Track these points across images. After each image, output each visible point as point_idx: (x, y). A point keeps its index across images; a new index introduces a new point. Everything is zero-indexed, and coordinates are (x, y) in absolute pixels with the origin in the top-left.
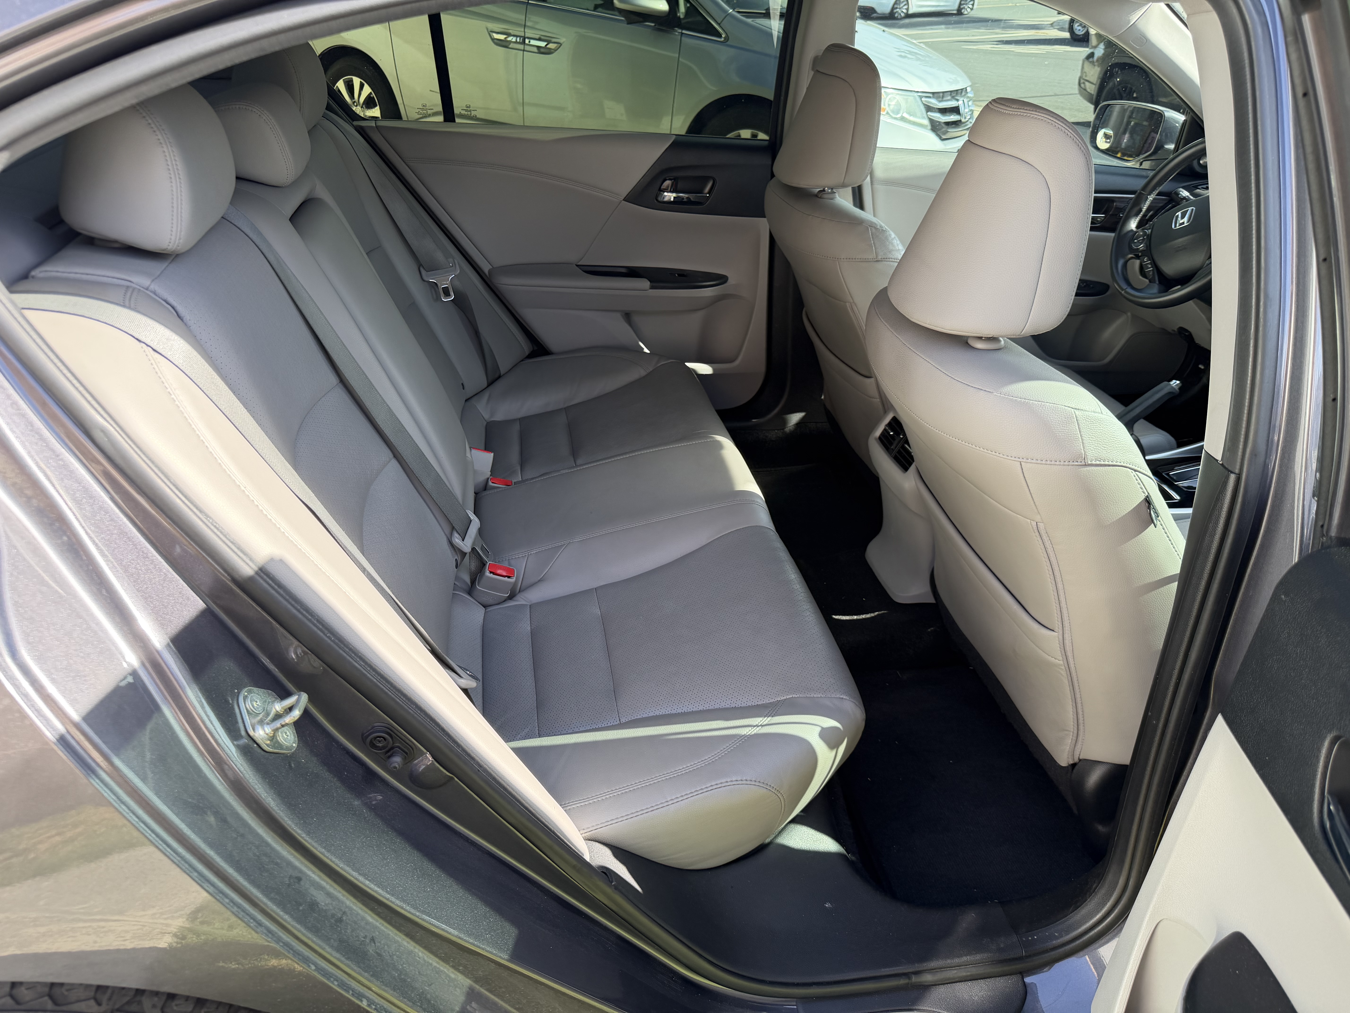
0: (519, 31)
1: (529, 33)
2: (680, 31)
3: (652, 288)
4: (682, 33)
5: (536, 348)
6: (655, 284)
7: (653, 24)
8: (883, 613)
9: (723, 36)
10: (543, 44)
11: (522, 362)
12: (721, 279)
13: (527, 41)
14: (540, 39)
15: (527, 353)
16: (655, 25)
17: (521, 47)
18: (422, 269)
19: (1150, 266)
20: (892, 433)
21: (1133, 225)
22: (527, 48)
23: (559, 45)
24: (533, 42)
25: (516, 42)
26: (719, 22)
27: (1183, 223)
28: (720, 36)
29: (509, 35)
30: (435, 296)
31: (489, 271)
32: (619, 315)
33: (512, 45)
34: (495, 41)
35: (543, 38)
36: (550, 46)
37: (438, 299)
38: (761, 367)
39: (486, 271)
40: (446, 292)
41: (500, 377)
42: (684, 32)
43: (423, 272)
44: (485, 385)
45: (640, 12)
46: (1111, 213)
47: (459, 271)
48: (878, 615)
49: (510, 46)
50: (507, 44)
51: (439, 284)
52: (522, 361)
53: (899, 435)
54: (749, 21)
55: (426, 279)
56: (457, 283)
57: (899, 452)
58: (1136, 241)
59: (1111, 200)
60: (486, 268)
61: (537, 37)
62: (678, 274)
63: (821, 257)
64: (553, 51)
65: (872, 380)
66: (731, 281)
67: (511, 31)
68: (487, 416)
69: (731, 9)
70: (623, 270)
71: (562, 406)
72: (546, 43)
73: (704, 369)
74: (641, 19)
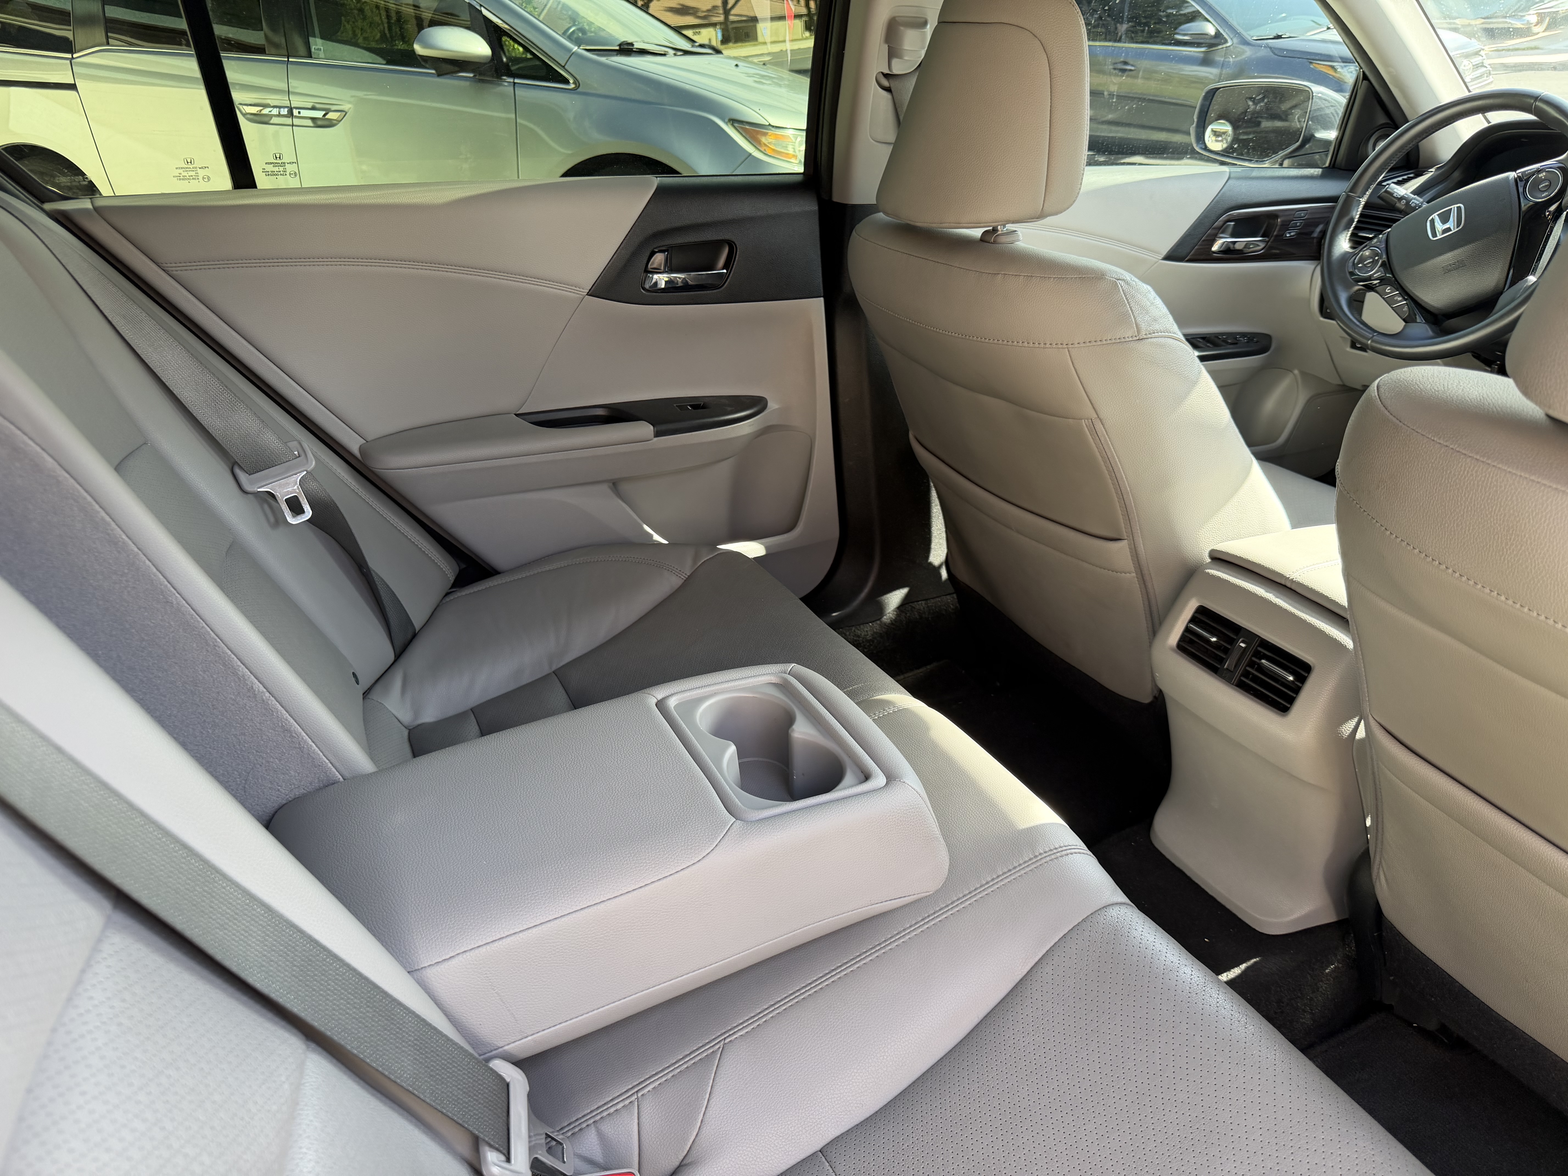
0: (283, 100)
1: (296, 102)
2: (511, 80)
3: (658, 434)
4: (515, 83)
5: (463, 566)
6: (664, 427)
7: (471, 75)
8: (1255, 963)
9: (571, 81)
10: (319, 114)
11: (447, 599)
12: (757, 404)
13: (295, 112)
14: (313, 108)
15: (452, 578)
16: (474, 76)
17: (289, 121)
18: (238, 471)
19: (1400, 299)
20: (1214, 639)
21: (1343, 244)
22: (296, 121)
23: (344, 113)
24: (304, 113)
25: (279, 115)
26: (563, 65)
27: (1449, 229)
28: (566, 82)
29: (265, 106)
30: (272, 519)
31: (361, 449)
32: (605, 488)
33: (275, 120)
34: (248, 116)
35: (318, 106)
36: (331, 116)
37: (279, 521)
38: (833, 531)
39: (355, 448)
40: (295, 506)
41: (415, 635)
42: (517, 81)
43: (242, 476)
44: (391, 657)
45: (453, 58)
46: (1275, 233)
47: (314, 463)
48: (1247, 969)
49: (272, 122)
50: (265, 119)
51: (278, 494)
52: (447, 594)
53: (1232, 642)
54: (603, 59)
55: (248, 488)
56: (312, 486)
57: (1246, 674)
58: (1360, 265)
59: (1273, 215)
60: (354, 444)
61: (310, 105)
62: (691, 406)
63: (1031, 345)
64: (335, 122)
65: (1124, 544)
66: (772, 405)
67: (269, 102)
68: (405, 715)
69: (575, 45)
70: (600, 412)
71: (546, 670)
72: (324, 113)
73: (752, 549)
74: (457, 69)
